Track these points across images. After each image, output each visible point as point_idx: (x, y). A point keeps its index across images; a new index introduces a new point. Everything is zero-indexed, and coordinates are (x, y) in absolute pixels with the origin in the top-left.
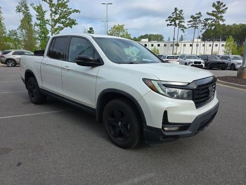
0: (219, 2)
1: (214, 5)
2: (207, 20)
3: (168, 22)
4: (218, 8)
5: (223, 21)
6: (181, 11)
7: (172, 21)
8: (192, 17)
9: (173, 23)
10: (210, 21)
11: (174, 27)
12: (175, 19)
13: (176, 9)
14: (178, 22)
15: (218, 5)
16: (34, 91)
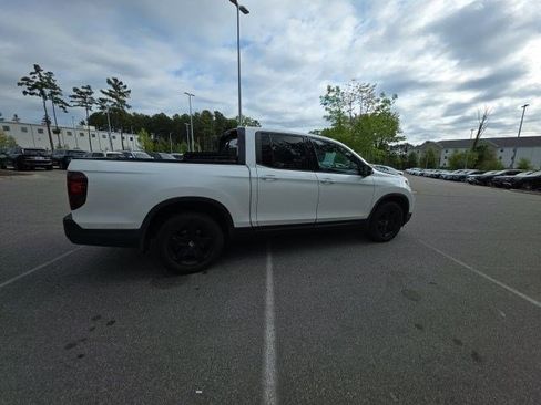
0: (116, 80)
1: (109, 82)
2: (103, 100)
3: (25, 89)
4: (114, 86)
6: (50, 74)
7: (34, 87)
8: (75, 90)
9: (37, 91)
10: (109, 104)
11: (41, 99)
12: (40, 86)
13: (36, 67)
14: (47, 91)
15: (116, 84)
16: (191, 244)
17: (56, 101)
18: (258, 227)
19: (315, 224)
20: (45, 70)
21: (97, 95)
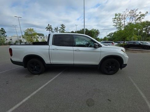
0: (62, 24)
1: (61, 25)
2: (60, 30)
3: (47, 29)
4: (62, 26)
5: (65, 30)
6: (51, 25)
7: (48, 29)
8: (55, 28)
9: (49, 30)
10: (61, 30)
11: (49, 31)
12: (49, 28)
13: (49, 24)
14: (50, 29)
15: (62, 25)
16: (36, 67)
17: (52, 31)
18: (53, 64)
19: (74, 65)
20: (50, 25)
21: (59, 29)
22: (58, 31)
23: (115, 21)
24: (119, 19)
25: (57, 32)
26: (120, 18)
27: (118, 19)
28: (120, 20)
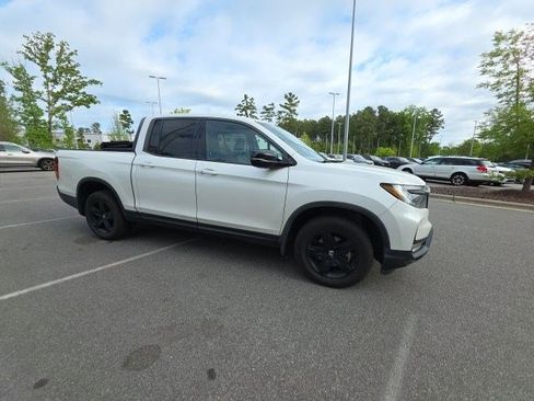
0: (291, 94)
1: (286, 97)
2: (280, 112)
4: (290, 100)
5: (296, 115)
6: (252, 99)
7: (243, 110)
8: (265, 107)
10: (283, 115)
13: (245, 96)
14: (249, 112)
15: (290, 98)
20: (250, 97)
21: (278, 108)
22: (274, 118)
23: (492, 64)
24: (512, 58)
25: (270, 120)
26: (515, 52)
27: (508, 55)
28: (516, 61)
